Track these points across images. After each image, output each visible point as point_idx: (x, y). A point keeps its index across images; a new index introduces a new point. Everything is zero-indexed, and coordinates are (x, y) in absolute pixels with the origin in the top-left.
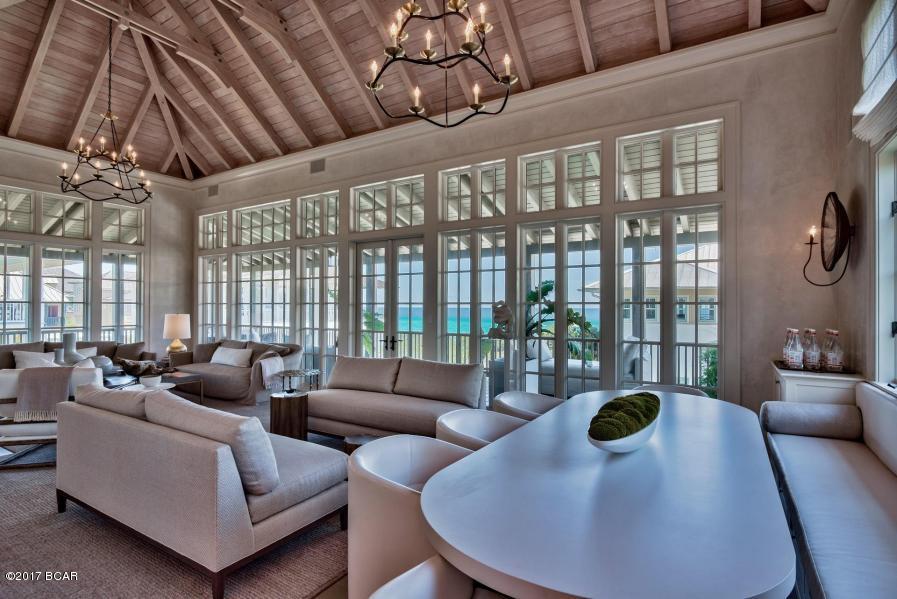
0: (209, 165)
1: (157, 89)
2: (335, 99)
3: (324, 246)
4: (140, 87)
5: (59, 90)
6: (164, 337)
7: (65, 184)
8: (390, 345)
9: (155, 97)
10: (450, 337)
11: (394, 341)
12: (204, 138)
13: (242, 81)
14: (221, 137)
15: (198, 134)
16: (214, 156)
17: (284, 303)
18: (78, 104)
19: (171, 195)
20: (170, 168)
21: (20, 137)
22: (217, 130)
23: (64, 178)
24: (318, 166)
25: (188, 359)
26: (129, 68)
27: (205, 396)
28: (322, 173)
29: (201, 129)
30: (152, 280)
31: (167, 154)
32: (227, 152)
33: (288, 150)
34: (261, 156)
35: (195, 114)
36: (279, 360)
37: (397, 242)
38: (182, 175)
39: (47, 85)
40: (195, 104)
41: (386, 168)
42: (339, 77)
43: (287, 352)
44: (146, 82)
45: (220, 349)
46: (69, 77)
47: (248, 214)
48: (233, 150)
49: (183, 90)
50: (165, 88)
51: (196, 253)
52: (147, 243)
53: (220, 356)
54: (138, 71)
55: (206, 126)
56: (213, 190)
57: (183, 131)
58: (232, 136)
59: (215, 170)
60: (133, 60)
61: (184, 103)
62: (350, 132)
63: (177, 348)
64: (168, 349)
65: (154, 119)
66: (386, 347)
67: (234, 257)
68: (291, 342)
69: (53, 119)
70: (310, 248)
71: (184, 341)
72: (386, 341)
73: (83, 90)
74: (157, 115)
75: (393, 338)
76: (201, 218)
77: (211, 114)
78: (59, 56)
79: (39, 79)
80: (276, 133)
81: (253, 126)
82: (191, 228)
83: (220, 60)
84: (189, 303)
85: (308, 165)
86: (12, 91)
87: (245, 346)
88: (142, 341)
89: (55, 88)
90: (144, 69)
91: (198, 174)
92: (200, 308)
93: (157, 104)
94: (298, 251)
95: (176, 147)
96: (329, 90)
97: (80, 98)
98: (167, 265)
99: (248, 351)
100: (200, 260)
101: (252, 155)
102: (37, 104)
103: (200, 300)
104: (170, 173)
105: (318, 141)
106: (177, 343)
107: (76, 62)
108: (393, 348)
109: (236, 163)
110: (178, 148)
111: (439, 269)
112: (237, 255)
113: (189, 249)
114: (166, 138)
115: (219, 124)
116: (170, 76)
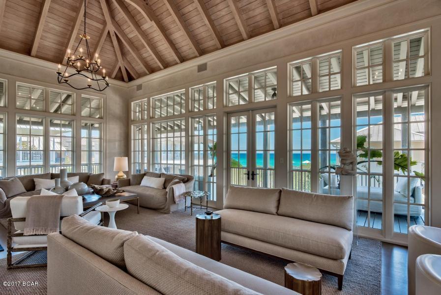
0: (137, 73)
1: (111, 27)
2: (216, 23)
3: (206, 116)
4: (100, 26)
5: (57, 28)
6: (114, 170)
7: (60, 77)
8: (251, 177)
9: (109, 32)
10: (294, 172)
11: (254, 175)
12: (135, 56)
13: (159, 17)
14: (145, 55)
15: (132, 54)
16: (140, 67)
17: (181, 151)
18: (68, 37)
19: (117, 90)
20: (116, 75)
21: (37, 57)
22: (143, 51)
23: (59, 73)
24: (202, 68)
25: (128, 183)
26: (95, 14)
27: (140, 206)
28: (206, 71)
29: (134, 50)
30: (107, 138)
31: (114, 67)
32: (147, 64)
33: (183, 59)
34: (166, 65)
35: (131, 42)
36: (182, 185)
37: (255, 112)
38: (122, 79)
39: (51, 25)
40: (131, 36)
41: (248, 65)
42: (220, 6)
43: (186, 180)
44: (104, 23)
45: (145, 177)
46: (63, 20)
47: (165, 98)
48: (151, 63)
49: (124, 27)
50: (114, 26)
51: (130, 123)
52: (105, 118)
53: (146, 181)
54: (100, 16)
55: (137, 49)
56: (139, 87)
57: (123, 53)
58: (152, 53)
59: (140, 76)
60: (97, 9)
61: (124, 35)
62: (224, 44)
63: (121, 176)
64: (116, 177)
65: (108, 47)
66: (248, 178)
67: (151, 125)
68: (186, 174)
69: (55, 46)
70: (197, 118)
71: (125, 172)
72: (248, 174)
73: (70, 28)
74: (110, 44)
75: (253, 172)
76: (132, 103)
77: (141, 41)
78: (56, 6)
79: (46, 21)
80: (177, 50)
81: (164, 47)
82: (127, 109)
83: (147, 4)
84: (126, 151)
85: (196, 68)
86: (32, 29)
87: (160, 176)
88: (102, 172)
89: (55, 27)
90: (103, 15)
91: (131, 79)
92: (132, 153)
93: (110, 37)
94: (190, 119)
95: (119, 63)
96: (213, 17)
97: (69, 33)
98: (115, 130)
99: (162, 179)
100: (132, 127)
101: (162, 65)
102: (46, 37)
103: (132, 150)
104: (116, 78)
105: (202, 52)
106: (121, 174)
107: (66, 11)
108: (253, 179)
109: (152, 70)
110: (121, 64)
111: (288, 128)
112: (153, 123)
113: (126, 121)
114: (114, 58)
115: (144, 47)
116: (117, 19)
